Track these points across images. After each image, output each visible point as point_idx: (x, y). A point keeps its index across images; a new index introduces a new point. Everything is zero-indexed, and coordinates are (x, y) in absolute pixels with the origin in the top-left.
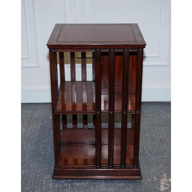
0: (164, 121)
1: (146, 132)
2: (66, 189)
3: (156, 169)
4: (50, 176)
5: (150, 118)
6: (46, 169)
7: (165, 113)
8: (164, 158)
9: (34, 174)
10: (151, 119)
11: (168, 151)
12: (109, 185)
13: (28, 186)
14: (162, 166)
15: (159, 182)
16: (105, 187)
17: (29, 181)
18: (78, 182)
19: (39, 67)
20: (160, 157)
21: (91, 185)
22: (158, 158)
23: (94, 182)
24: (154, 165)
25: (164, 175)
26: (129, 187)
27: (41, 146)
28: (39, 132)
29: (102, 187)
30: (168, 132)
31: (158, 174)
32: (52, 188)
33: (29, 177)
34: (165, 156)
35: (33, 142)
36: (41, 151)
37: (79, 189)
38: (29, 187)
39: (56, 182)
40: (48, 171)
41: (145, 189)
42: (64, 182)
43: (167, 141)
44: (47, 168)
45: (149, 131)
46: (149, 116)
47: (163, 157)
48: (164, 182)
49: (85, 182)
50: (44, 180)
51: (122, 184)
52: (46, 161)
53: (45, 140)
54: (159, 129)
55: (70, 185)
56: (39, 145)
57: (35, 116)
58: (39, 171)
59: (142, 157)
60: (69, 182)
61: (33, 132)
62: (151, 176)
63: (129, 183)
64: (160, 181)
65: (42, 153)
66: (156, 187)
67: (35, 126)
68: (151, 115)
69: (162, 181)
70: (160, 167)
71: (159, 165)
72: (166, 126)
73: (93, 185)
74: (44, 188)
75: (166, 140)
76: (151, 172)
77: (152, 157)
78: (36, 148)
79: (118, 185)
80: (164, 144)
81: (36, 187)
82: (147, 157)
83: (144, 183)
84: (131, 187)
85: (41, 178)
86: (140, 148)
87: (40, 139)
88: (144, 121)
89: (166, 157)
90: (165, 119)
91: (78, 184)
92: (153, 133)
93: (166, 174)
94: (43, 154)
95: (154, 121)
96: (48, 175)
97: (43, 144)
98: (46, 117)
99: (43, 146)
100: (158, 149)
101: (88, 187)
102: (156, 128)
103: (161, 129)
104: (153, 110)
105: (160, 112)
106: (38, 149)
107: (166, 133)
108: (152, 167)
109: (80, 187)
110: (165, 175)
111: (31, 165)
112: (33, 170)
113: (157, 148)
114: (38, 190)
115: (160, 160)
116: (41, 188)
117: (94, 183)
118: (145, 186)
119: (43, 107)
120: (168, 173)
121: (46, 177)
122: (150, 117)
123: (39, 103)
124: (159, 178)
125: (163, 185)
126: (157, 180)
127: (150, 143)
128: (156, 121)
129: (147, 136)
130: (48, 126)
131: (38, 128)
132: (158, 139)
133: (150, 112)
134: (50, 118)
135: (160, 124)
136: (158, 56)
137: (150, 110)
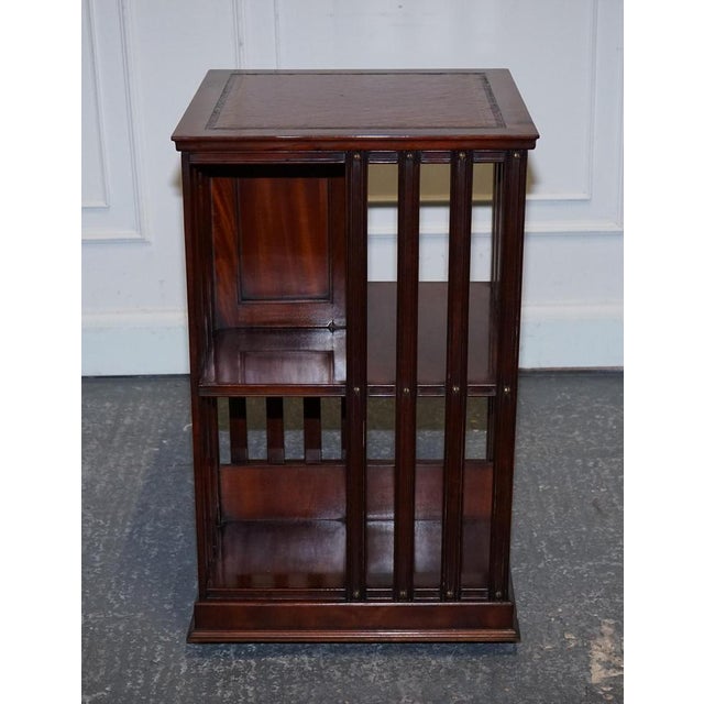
1: (539, 477)
2: (240, 679)
3: (576, 606)
4: (180, 633)
5: (557, 427)
6: (167, 607)
8: (606, 568)
9: (121, 628)
10: (561, 429)
12: (401, 662)
13: (98, 670)
14: (598, 594)
15: (583, 653)
16: (385, 670)
17: (102, 651)
18: (284, 653)
19: (142, 241)
20: (591, 564)
21: (333, 663)
22: (584, 566)
23: (345, 652)
24: (569, 593)
25: (605, 628)
26: (475, 671)
27: (149, 529)
28: (143, 478)
29: (372, 670)
31: (583, 624)
32: (188, 675)
33: (104, 635)
34: (610, 559)
35: (121, 513)
36: (151, 545)
37: (286, 677)
38: (102, 673)
39: (201, 655)
40: (174, 615)
41: (535, 678)
42: (232, 655)
43: (619, 507)
44: (170, 604)
45: (553, 471)
46: (553, 418)
47: (604, 562)
48: (603, 651)
49: (310, 655)
50: (159, 647)
51: (450, 658)
52: (167, 581)
53: (163, 505)
55: (253, 663)
56: (143, 524)
57: (128, 421)
58: (140, 615)
59: (524, 565)
60: (251, 655)
61: (121, 477)
62: (557, 631)
63: (473, 655)
64: (588, 647)
65: (154, 553)
66: (574, 669)
67: (129, 458)
68: (560, 416)
69: (596, 647)
70: (591, 599)
71: (588, 593)
72: (614, 455)
73: (341, 663)
74: (158, 676)
75: (613, 505)
76: (557, 618)
78: (131, 534)
79: (433, 662)
80: (606, 516)
81: (130, 671)
82: (541, 566)
83: (531, 655)
84: (482, 671)
85: (146, 639)
86: (517, 532)
87: (146, 504)
89: (614, 564)
90: (611, 429)
91: (284, 661)
93: (613, 622)
94: (157, 557)
96: (172, 630)
97: (158, 519)
98: (170, 425)
99: (156, 528)
100: (584, 537)
101: (320, 669)
102: (579, 461)
103: (595, 466)
104: (568, 397)
106: (140, 537)
107: (616, 480)
108: (560, 601)
109: (290, 671)
110: (609, 626)
111: (109, 595)
112: (120, 612)
113: (582, 533)
114: (135, 684)
115: (592, 573)
116: (148, 676)
117: (345, 658)
118: (534, 667)
119: (159, 389)
120: (616, 617)
121: (167, 635)
122: (555, 423)
123: (143, 376)
124: (587, 637)
125: (602, 663)
126: (577, 646)
127: (556, 516)
129: (544, 490)
130: (178, 457)
131: (140, 466)
132: (585, 500)
133: (558, 407)
134: (185, 429)
135: (592, 448)
136: (584, 200)
137: (558, 397)
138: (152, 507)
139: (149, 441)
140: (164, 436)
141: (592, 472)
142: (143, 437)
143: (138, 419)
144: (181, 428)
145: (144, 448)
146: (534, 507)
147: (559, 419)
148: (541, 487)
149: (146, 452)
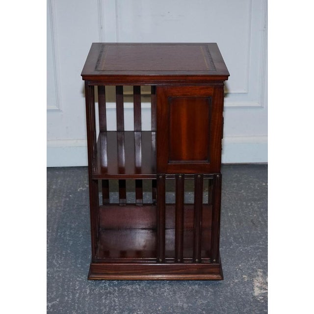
0: (256, 194)
1: (228, 210)
2: (112, 295)
3: (247, 264)
4: (85, 277)
6: (78, 266)
7: (257, 181)
8: (258, 248)
9: (60, 275)
10: (236, 190)
11: (264, 238)
12: (177, 288)
13: (53, 292)
14: (256, 259)
15: (251, 283)
16: (171, 291)
17: (54, 285)
18: (129, 285)
19: (59, 110)
20: (252, 246)
21: (149, 289)
22: (249, 247)
23: (154, 284)
24: (244, 259)
25: (259, 273)
26: (207, 291)
27: (68, 233)
28: (63, 211)
29: (165, 291)
30: (262, 210)
31: (250, 272)
32: (90, 294)
33: (54, 278)
34: (259, 244)
35: (56, 226)
36: (69, 240)
37: (130, 294)
38: (55, 293)
39: (95, 286)
40: (82, 269)
41: (232, 294)
42: (107, 286)
43: (262, 222)
44: (80, 265)
45: (234, 207)
46: (232, 185)
47: (257, 245)
48: (259, 282)
49: (139, 285)
50: (77, 283)
51: (197, 286)
52: (77, 255)
53: (73, 223)
54: (249, 204)
55: (116, 288)
56: (65, 231)
57: (54, 187)
58: (68, 269)
59: (224, 247)
60: (115, 285)
61: (54, 211)
62: (239, 274)
63: (206, 285)
64: (253, 281)
65: (71, 243)
66: (247, 290)
67: (56, 203)
68: (236, 184)
69: (256, 281)
70: (252, 261)
71: (251, 258)
72: (259, 200)
73: (152, 288)
74: (78, 294)
75: (260, 222)
76: (239, 269)
77: (240, 246)
78: (60, 235)
79: (190, 288)
80: (257, 226)
81: (66, 293)
82: (231, 247)
83: (229, 284)
84: (210, 291)
85: (71, 279)
86: (221, 233)
87: (66, 223)
88: (225, 193)
89: (261, 246)
90: (257, 190)
91: (129, 288)
92: (240, 210)
93: (262, 270)
94: (72, 245)
95: (240, 192)
96: (82, 276)
97: (71, 229)
98: (72, 188)
99: (71, 233)
100: (248, 235)
101: (145, 291)
102: (244, 203)
103: (251, 205)
104: (238, 176)
105: (250, 179)
106: (64, 237)
107: (260, 211)
108: (240, 262)
109: (132, 292)
110: (261, 272)
111: (54, 262)
112: (59, 268)
113: (247, 233)
114: (69, 298)
115: (253, 250)
116: (74, 295)
117: (154, 286)
118: (231, 289)
119: (66, 173)
120: (264, 269)
121: (80, 278)
122: (234, 187)
123: (59, 167)
124: (252, 277)
125: (259, 287)
126: (248, 280)
127: (236, 227)
128: (244, 194)
130: (77, 202)
131: (61, 206)
132: (248, 220)
133: (234, 180)
134: (79, 190)
135: (249, 198)
136: (245, 93)
137: (234, 176)
138: (68, 224)
139: (64, 196)
140: (70, 193)
141: (250, 208)
142: (61, 194)
143: (58, 186)
144: (76, 190)
147: (235, 185)
148: (229, 214)
149: (63, 200)
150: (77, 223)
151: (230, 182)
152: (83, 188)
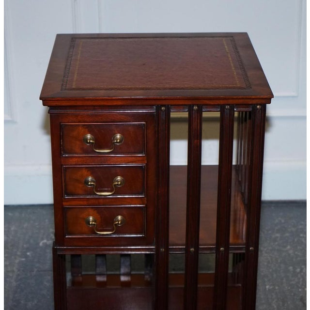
1: (266, 280)
5: (277, 243)
10: (279, 245)
28: (16, 280)
45: (275, 275)
46: (273, 236)
53: (29, 301)
54: (298, 270)
68: (278, 235)
87: (18, 300)
92: (284, 281)
95: (285, 249)
98: (32, 241)
102: (291, 268)
104: (283, 221)
105: (300, 227)
119: (23, 215)
122: (275, 240)
128: (291, 252)
129: (269, 290)
130: (37, 265)
131: (13, 271)
132: (295, 297)
133: (276, 228)
134: (41, 244)
135: (299, 259)
136: (293, 97)
137: (277, 221)
138: (22, 302)
139: (19, 253)
140: (28, 249)
141: (299, 276)
142: (15, 250)
143: (11, 237)
144: (38, 244)
145: (15, 258)
146: (263, 302)
147: (278, 237)
148: (267, 287)
149: (17, 261)
150: (36, 302)
151: (270, 232)
152: (48, 240)
